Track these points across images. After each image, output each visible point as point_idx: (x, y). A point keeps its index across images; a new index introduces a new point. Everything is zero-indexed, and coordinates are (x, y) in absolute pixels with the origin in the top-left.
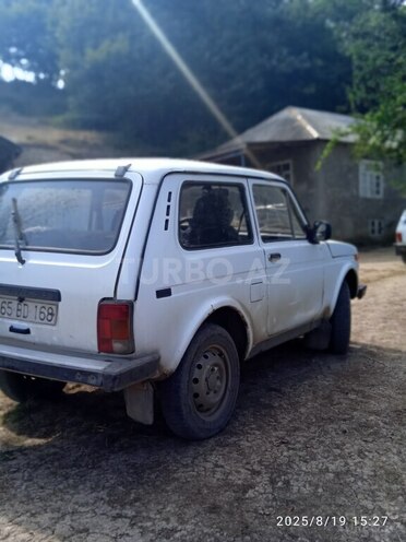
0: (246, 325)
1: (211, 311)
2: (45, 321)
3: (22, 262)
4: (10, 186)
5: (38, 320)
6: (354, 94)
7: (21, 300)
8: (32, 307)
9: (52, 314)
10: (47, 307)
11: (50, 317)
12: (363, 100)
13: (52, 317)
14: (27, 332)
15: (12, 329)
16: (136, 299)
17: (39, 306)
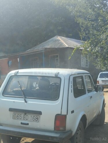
0: (87, 119)
1: (82, 116)
2: (35, 121)
3: (26, 102)
4: (15, 77)
5: (32, 120)
6: (82, 35)
7: (25, 114)
8: (30, 116)
9: (37, 119)
10: (35, 116)
11: (36, 120)
12: (85, 37)
13: (37, 120)
14: (28, 124)
15: (22, 123)
16: (67, 114)
17: (32, 116)
